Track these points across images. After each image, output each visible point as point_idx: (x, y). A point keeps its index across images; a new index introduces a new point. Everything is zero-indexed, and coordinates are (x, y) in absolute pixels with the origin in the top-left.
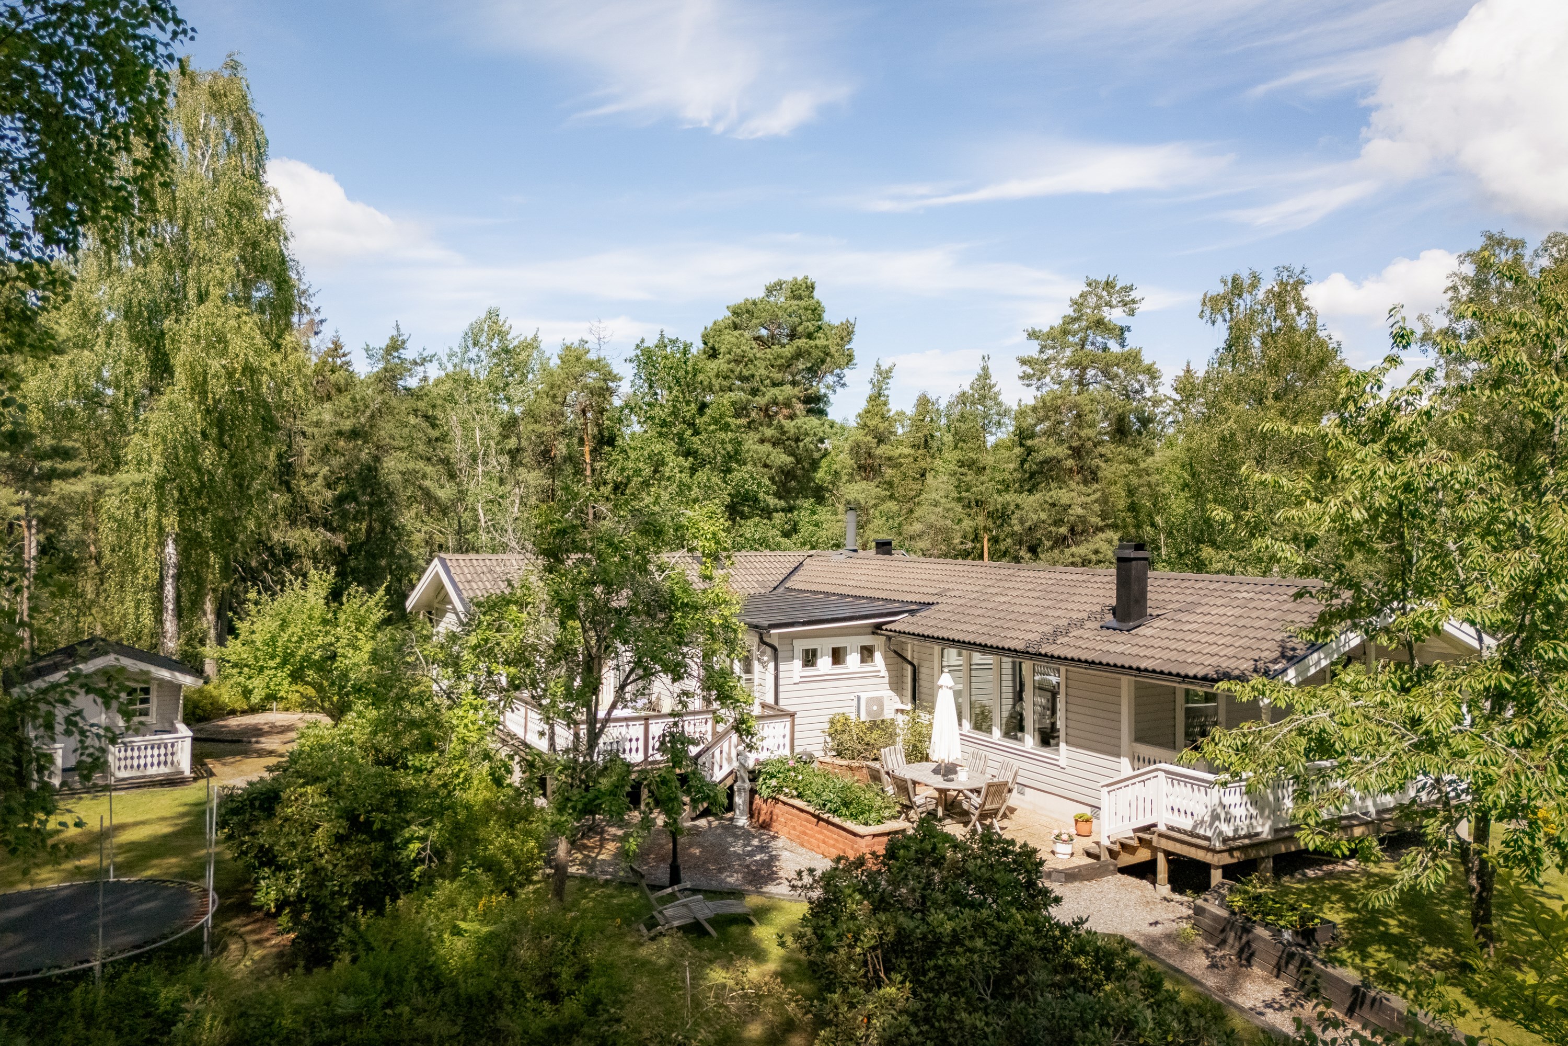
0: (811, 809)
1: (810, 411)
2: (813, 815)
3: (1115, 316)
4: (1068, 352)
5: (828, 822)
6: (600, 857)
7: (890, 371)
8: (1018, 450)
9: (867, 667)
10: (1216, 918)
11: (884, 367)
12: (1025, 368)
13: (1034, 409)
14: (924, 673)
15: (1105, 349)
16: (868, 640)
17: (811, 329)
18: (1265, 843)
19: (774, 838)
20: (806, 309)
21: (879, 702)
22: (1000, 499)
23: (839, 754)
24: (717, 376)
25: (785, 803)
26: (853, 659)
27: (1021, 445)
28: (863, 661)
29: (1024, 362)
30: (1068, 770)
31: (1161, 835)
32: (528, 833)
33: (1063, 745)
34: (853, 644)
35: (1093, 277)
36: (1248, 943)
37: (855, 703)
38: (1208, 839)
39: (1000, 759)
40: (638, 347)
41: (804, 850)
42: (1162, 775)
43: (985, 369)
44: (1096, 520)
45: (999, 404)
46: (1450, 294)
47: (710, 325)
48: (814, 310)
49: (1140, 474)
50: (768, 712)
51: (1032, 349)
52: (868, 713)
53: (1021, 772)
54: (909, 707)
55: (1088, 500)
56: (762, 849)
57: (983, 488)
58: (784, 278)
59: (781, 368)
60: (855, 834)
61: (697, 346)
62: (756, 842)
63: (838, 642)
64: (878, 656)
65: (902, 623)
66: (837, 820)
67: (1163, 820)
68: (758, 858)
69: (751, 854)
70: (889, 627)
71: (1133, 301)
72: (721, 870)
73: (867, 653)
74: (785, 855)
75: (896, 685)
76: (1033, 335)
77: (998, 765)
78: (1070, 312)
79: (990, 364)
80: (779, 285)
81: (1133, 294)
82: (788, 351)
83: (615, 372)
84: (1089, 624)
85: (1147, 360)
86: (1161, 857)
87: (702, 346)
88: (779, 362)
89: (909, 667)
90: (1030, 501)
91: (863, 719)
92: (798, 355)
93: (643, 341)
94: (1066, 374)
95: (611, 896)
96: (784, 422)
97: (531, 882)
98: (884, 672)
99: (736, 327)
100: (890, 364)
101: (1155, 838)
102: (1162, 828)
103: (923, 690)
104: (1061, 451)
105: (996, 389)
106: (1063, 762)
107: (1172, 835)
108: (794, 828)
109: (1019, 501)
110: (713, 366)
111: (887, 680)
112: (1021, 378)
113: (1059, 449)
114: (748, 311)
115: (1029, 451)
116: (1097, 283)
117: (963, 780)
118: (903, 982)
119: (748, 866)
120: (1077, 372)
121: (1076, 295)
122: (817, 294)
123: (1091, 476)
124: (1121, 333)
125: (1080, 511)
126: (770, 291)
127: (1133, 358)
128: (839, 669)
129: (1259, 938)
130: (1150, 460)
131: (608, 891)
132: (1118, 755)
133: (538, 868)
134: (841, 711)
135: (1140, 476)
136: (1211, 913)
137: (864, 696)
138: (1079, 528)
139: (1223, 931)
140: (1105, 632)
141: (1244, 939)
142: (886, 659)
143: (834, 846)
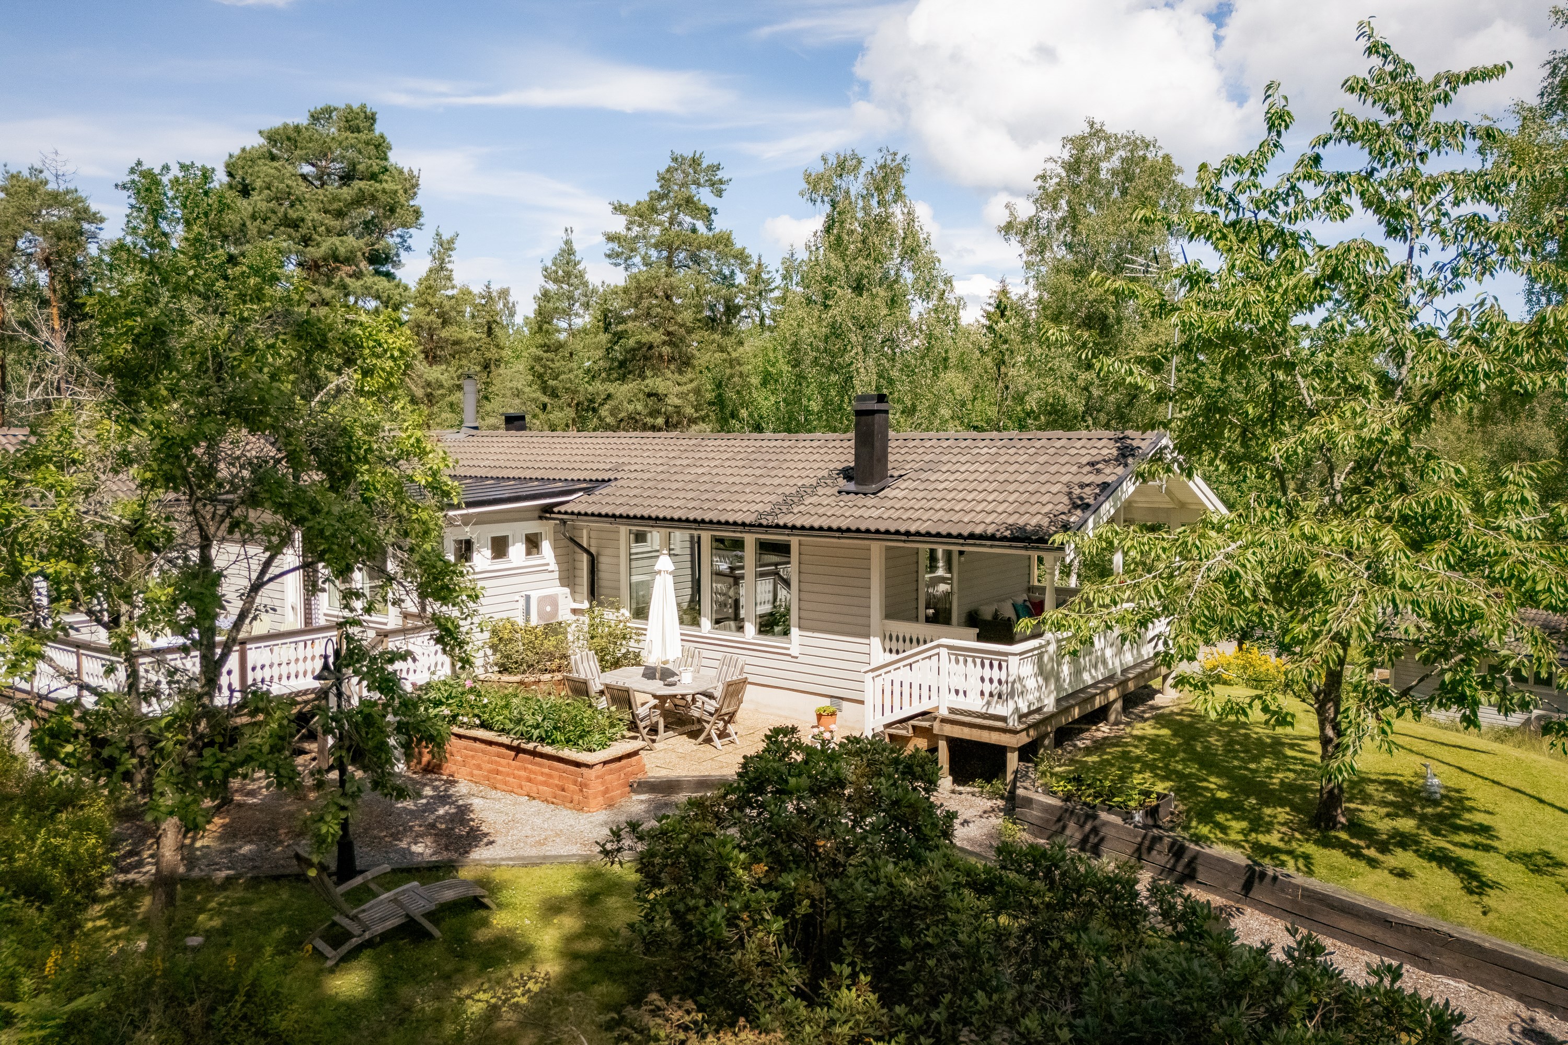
0: (504, 739)
1: (377, 273)
2: (509, 747)
3: (705, 196)
4: (656, 231)
5: (534, 753)
6: (198, 844)
7: (451, 241)
8: (604, 338)
9: (534, 560)
10: (1047, 808)
11: (446, 237)
12: (611, 245)
13: (626, 291)
14: (605, 563)
15: (694, 230)
16: (533, 527)
17: (376, 169)
18: (1052, 716)
19: (453, 783)
20: (367, 143)
21: (553, 601)
22: (590, 388)
23: (504, 669)
24: (254, 217)
25: (459, 736)
26: (517, 550)
27: (606, 330)
28: (529, 553)
29: (611, 238)
30: (802, 659)
31: (944, 721)
32: (83, 826)
33: (794, 631)
34: (517, 531)
35: (678, 152)
36: (1095, 830)
37: (522, 602)
38: (1004, 719)
39: (719, 656)
40: (132, 171)
41: (500, 794)
42: (944, 652)
43: (568, 242)
44: (689, 411)
45: (585, 284)
46: (1039, 183)
47: (237, 152)
48: (377, 147)
49: (732, 363)
50: (410, 623)
51: (618, 224)
52: (540, 615)
53: (747, 669)
54: (586, 605)
55: (685, 389)
56: (444, 799)
57: (572, 376)
58: (334, 103)
59: (340, 214)
60: (578, 764)
61: (220, 178)
62: (428, 791)
63: (499, 530)
64: (546, 546)
65: (577, 502)
66: (548, 750)
67: (943, 704)
68: (441, 812)
69: (429, 808)
70: (563, 508)
71: (721, 182)
72: (396, 836)
73: (533, 543)
74: (476, 802)
75: (568, 579)
76: (619, 209)
77: (716, 664)
78: (656, 187)
79: (574, 237)
80: (328, 111)
81: (720, 175)
82: (347, 193)
83: (94, 208)
84: (821, 491)
85: (738, 244)
86: (943, 745)
87: (226, 179)
88: (335, 206)
89: (585, 557)
90: (623, 390)
91: (534, 621)
92: (359, 201)
93: (139, 163)
94: (654, 253)
95: (243, 902)
96: (348, 280)
97: (96, 900)
98: (553, 566)
99: (273, 158)
100: (452, 234)
101: (936, 726)
102: (944, 712)
103: (603, 583)
104: (657, 337)
105: (580, 267)
106: (795, 650)
107: (956, 718)
108: (479, 767)
109: (611, 390)
110: (244, 205)
111: (556, 575)
112: (609, 256)
113: (655, 334)
114: (289, 139)
115: (619, 336)
116: (683, 159)
117: (687, 683)
118: (854, 976)
119: (433, 826)
120: (665, 254)
121: (663, 170)
122: (379, 129)
123: (685, 362)
124: (707, 214)
125: (677, 402)
126: (315, 118)
127: (725, 240)
128: (500, 564)
129: (1105, 824)
130: (741, 350)
131: (238, 893)
132: (868, 636)
133: (103, 876)
134: (504, 615)
135: (732, 367)
136: (1041, 803)
137: (535, 596)
138: (675, 419)
139: (1059, 820)
140: (844, 497)
141: (1088, 827)
142: (555, 548)
143: (545, 784)
